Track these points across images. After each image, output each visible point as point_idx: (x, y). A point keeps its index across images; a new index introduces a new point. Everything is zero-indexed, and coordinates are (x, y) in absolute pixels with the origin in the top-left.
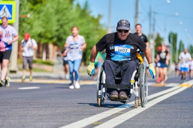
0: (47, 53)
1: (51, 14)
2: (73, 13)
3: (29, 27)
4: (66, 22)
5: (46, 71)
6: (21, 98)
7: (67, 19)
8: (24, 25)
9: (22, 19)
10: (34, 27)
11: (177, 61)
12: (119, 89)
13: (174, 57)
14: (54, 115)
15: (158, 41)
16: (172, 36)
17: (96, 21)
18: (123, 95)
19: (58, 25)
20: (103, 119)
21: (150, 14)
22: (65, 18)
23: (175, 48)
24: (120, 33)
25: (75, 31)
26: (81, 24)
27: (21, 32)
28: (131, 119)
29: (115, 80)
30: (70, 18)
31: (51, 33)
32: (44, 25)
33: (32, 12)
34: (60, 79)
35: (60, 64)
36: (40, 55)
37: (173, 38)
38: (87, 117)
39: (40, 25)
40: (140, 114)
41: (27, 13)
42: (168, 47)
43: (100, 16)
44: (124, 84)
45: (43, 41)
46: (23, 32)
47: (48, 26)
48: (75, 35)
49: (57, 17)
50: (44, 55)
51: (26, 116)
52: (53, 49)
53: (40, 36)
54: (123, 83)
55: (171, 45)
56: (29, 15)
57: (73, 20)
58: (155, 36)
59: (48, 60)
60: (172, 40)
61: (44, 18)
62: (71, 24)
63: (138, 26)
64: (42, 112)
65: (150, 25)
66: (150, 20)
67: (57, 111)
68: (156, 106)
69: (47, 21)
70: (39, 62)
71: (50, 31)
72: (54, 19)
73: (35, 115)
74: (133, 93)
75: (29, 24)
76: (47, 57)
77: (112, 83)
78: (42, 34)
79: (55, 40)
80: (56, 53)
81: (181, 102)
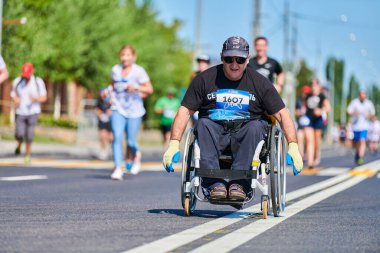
0: (64, 102)
1: (72, 16)
2: (120, 15)
3: (23, 45)
4: (104, 34)
5: (60, 141)
6: (7, 199)
7: (107, 28)
8: (14, 40)
9: (9, 27)
10: (35, 46)
11: (343, 119)
12: (227, 180)
13: (337, 111)
14: (79, 237)
15: (304, 77)
16: (333, 65)
17: (168, 32)
18: (237, 192)
19: (86, 42)
20: (183, 246)
21: (285, 19)
22: (102, 25)
23: (339, 92)
24: (228, 65)
25: (127, 56)
26: (137, 40)
27: (7, 56)
28: (244, 245)
29: (220, 161)
30: (114, 26)
31: (73, 60)
32: (57, 41)
33: (30, 13)
34: (94, 158)
35: (91, 125)
36: (49, 108)
37: (336, 69)
38: (148, 242)
39: (49, 42)
40: (264, 234)
41: (19, 15)
42: (324, 88)
43: (177, 23)
44: (239, 168)
45: (55, 76)
46: (12, 56)
47: (65, 43)
48: (126, 64)
49: (85, 24)
50: (57, 106)
51: (17, 238)
52: (77, 94)
53: (48, 64)
54: (237, 166)
55: (331, 87)
56: (23, 20)
57: (120, 30)
58: (297, 66)
59: (65, 118)
60: (332, 74)
61: (57, 26)
62: (115, 40)
63: (261, 42)
64: (52, 230)
65: (286, 41)
66: (285, 30)
67: (85, 229)
68: (299, 218)
69: (64, 33)
70: (46, 122)
71: (70, 56)
72: (78, 27)
73: (36, 237)
74: (258, 187)
75: (24, 38)
76: (63, 112)
77: (214, 167)
78: (53, 61)
79: (80, 73)
80: (83, 103)
81: (353, 209)
